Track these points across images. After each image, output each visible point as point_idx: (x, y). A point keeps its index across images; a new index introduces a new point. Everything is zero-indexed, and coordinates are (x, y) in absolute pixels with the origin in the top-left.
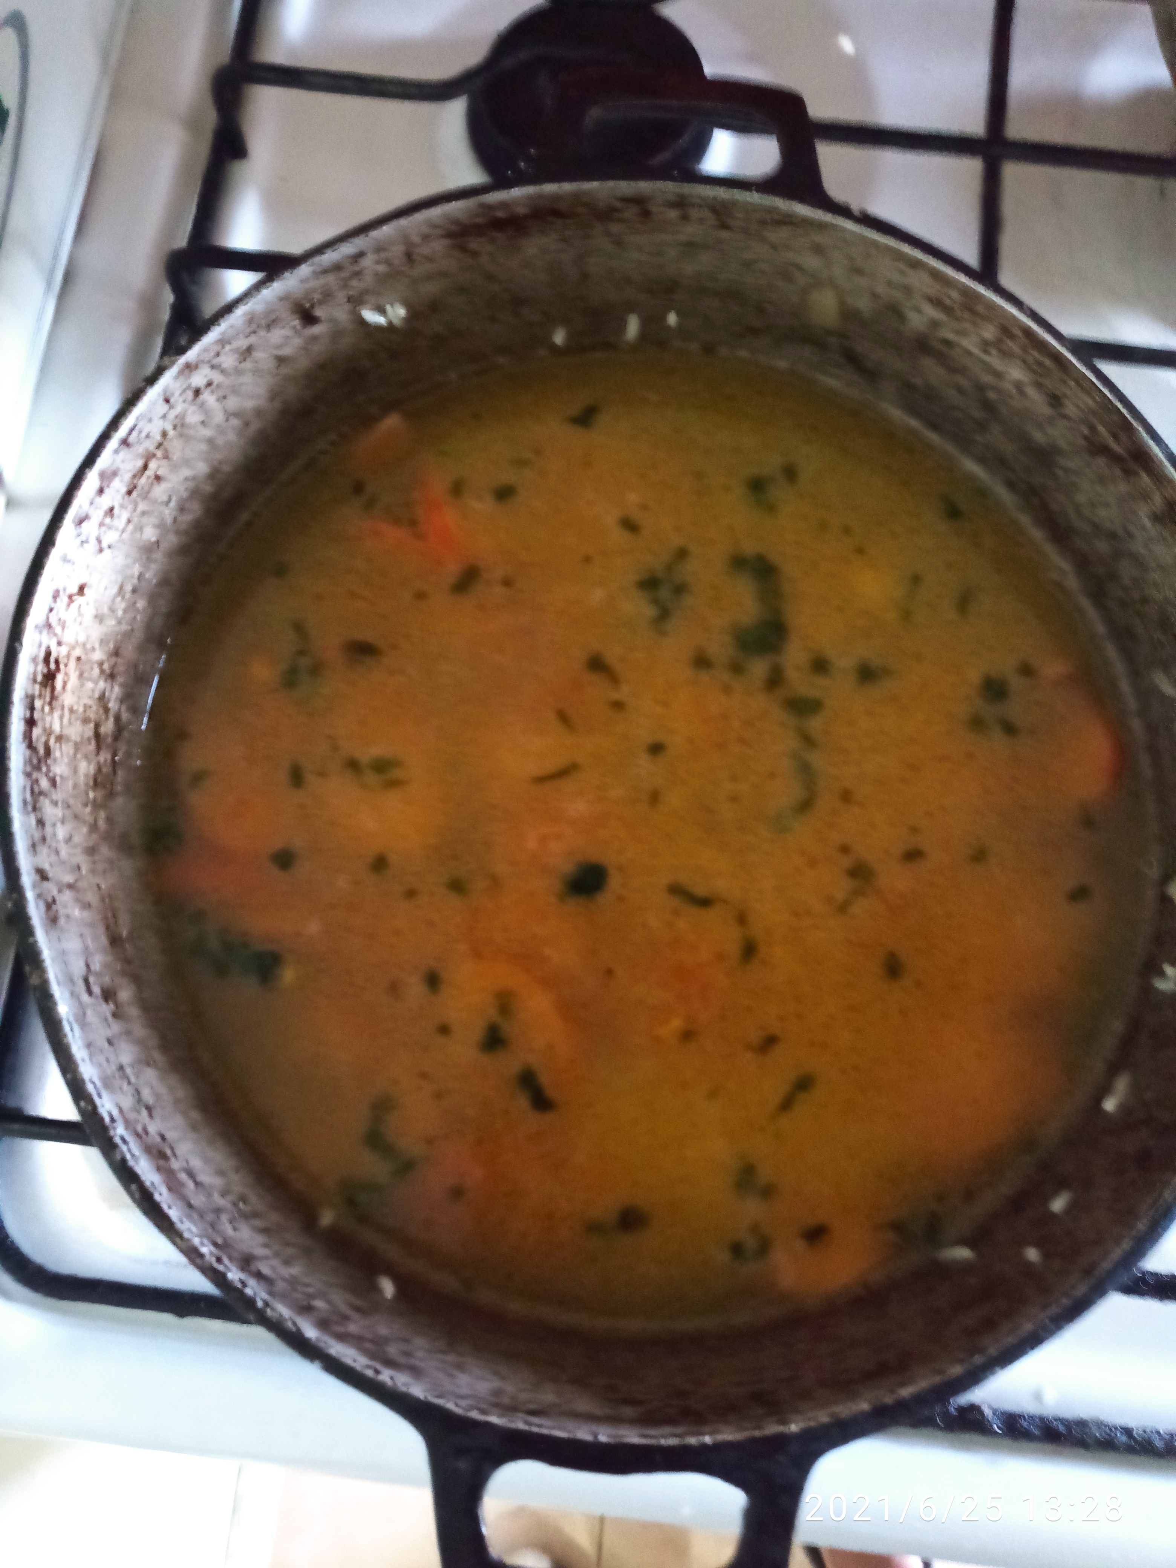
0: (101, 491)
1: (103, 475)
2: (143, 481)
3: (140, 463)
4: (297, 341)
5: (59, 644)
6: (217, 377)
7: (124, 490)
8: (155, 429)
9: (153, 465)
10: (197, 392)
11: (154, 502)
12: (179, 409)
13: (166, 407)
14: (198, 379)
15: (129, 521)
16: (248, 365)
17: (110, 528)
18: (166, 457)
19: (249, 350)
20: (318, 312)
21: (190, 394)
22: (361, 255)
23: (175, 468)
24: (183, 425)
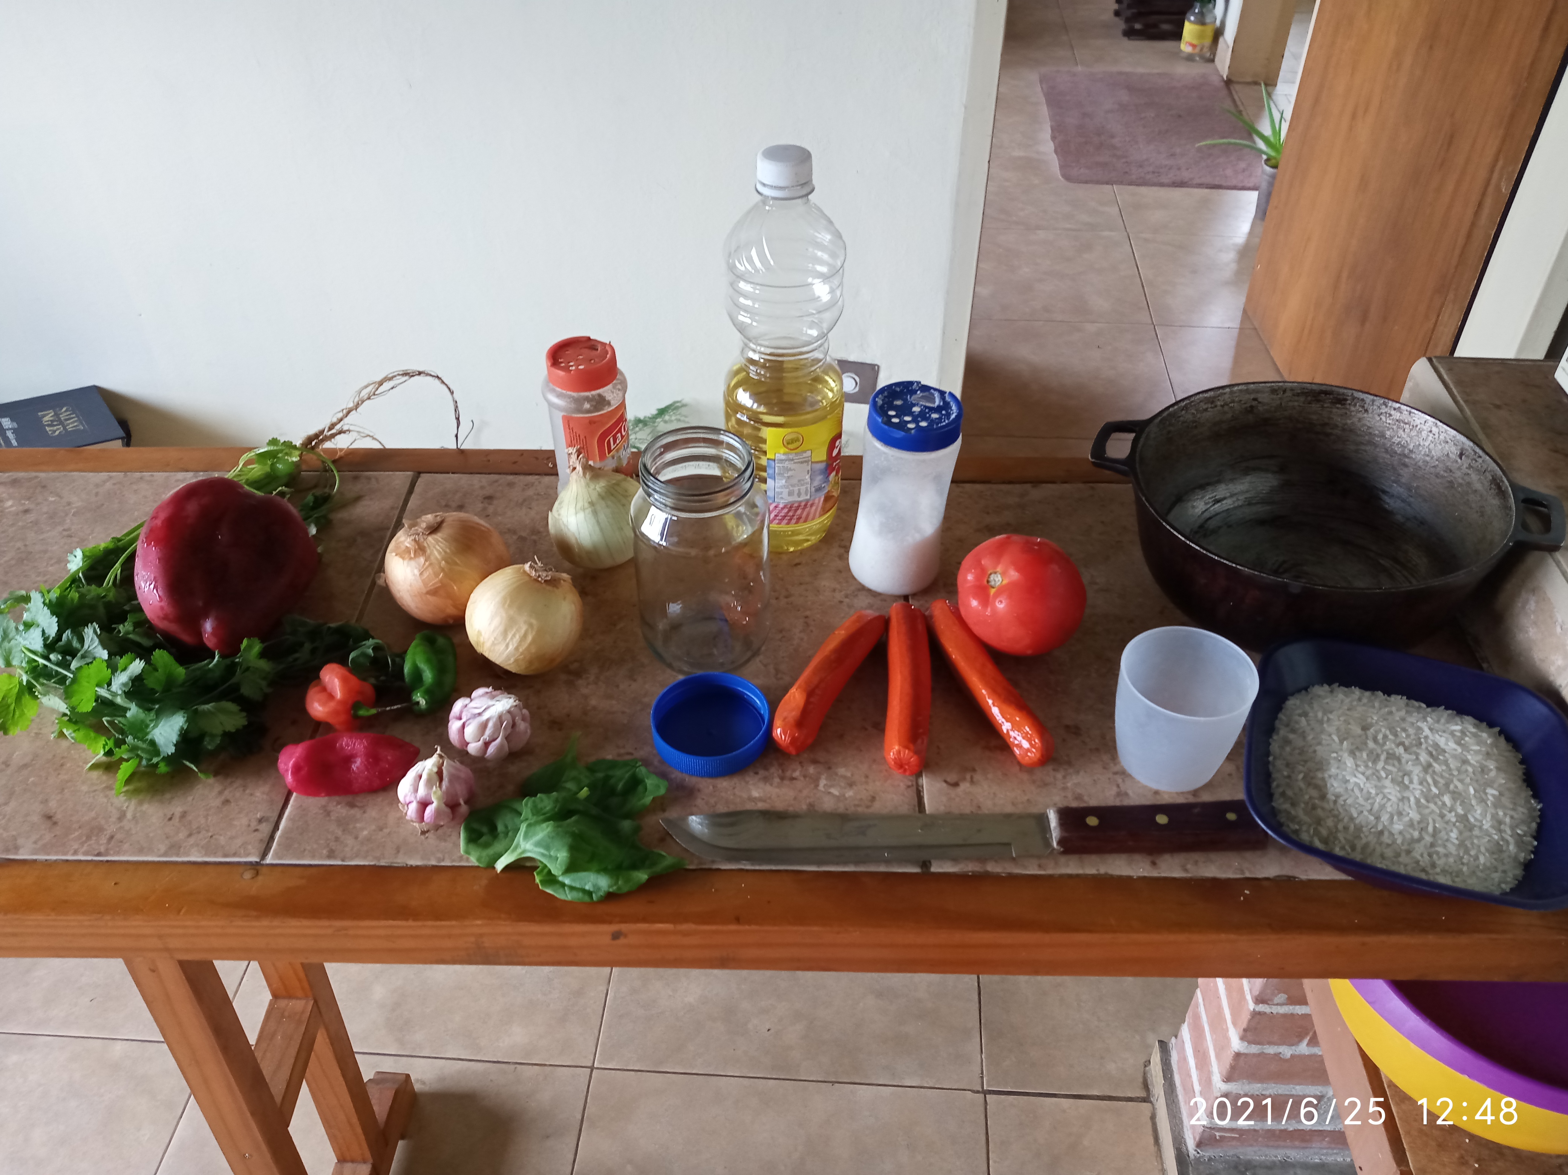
0: (1395, 409)
1: (1399, 407)
2: (1402, 425)
3: (1406, 421)
4: (1454, 457)
5: (1349, 404)
6: (1437, 436)
7: (1398, 418)
8: (1418, 422)
9: (1407, 426)
10: (1431, 431)
11: (1397, 432)
12: (1425, 428)
13: (1423, 423)
14: (1435, 430)
15: (1389, 424)
16: (1443, 445)
17: (1386, 417)
18: (1411, 430)
19: (1447, 442)
20: (1463, 457)
21: (1429, 429)
22: (1480, 457)
23: (1408, 436)
24: (1421, 432)
